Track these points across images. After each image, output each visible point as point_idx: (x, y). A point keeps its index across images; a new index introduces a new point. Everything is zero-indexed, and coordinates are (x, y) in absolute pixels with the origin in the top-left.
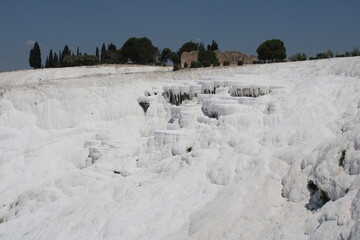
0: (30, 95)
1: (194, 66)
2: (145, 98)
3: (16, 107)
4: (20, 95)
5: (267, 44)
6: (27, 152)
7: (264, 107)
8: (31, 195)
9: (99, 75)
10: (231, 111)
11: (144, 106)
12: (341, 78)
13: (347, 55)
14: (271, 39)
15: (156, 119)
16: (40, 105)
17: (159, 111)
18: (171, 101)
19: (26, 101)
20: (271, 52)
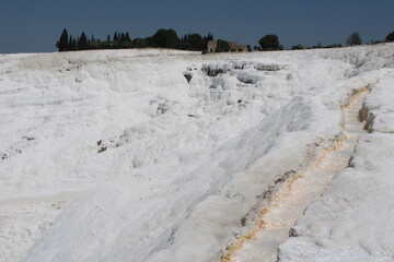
0: (103, 68)
1: (217, 51)
2: (188, 72)
3: (93, 76)
4: (95, 68)
5: (267, 37)
6: (109, 107)
7: (284, 77)
8: (133, 130)
9: (151, 55)
10: (263, 78)
11: (188, 77)
12: (329, 60)
13: (314, 47)
14: (269, 34)
15: (198, 86)
16: (111, 76)
17: (200, 81)
18: (209, 74)
19: (100, 72)
20: (269, 44)
